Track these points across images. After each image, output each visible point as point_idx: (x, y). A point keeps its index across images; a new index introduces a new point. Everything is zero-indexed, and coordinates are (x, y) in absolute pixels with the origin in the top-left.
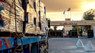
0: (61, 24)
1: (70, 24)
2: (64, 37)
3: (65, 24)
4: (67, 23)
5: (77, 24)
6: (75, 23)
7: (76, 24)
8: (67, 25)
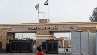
3: (36, 29)
4: (41, 27)
5: (57, 29)
7: (55, 29)
8: (40, 30)
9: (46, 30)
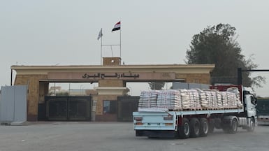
0: (86, 75)
1: (116, 76)
2: (94, 119)
3: (99, 76)
4: (107, 73)
5: (138, 76)
6: (132, 71)
7: (135, 77)
8: (105, 78)
9: (116, 78)
